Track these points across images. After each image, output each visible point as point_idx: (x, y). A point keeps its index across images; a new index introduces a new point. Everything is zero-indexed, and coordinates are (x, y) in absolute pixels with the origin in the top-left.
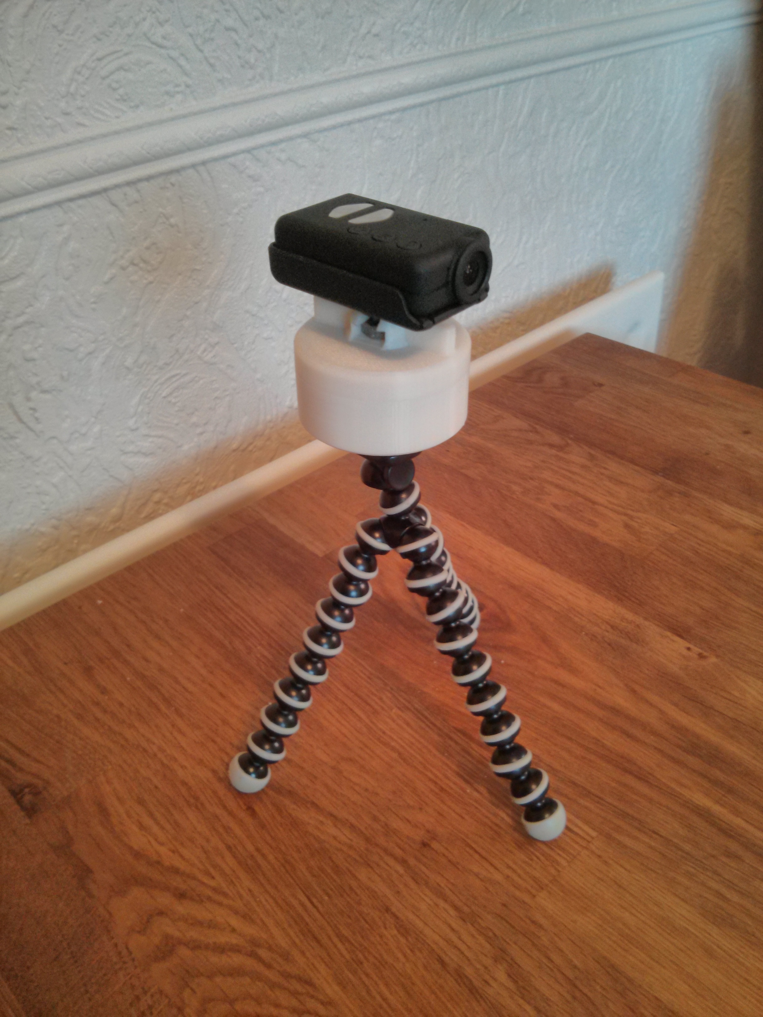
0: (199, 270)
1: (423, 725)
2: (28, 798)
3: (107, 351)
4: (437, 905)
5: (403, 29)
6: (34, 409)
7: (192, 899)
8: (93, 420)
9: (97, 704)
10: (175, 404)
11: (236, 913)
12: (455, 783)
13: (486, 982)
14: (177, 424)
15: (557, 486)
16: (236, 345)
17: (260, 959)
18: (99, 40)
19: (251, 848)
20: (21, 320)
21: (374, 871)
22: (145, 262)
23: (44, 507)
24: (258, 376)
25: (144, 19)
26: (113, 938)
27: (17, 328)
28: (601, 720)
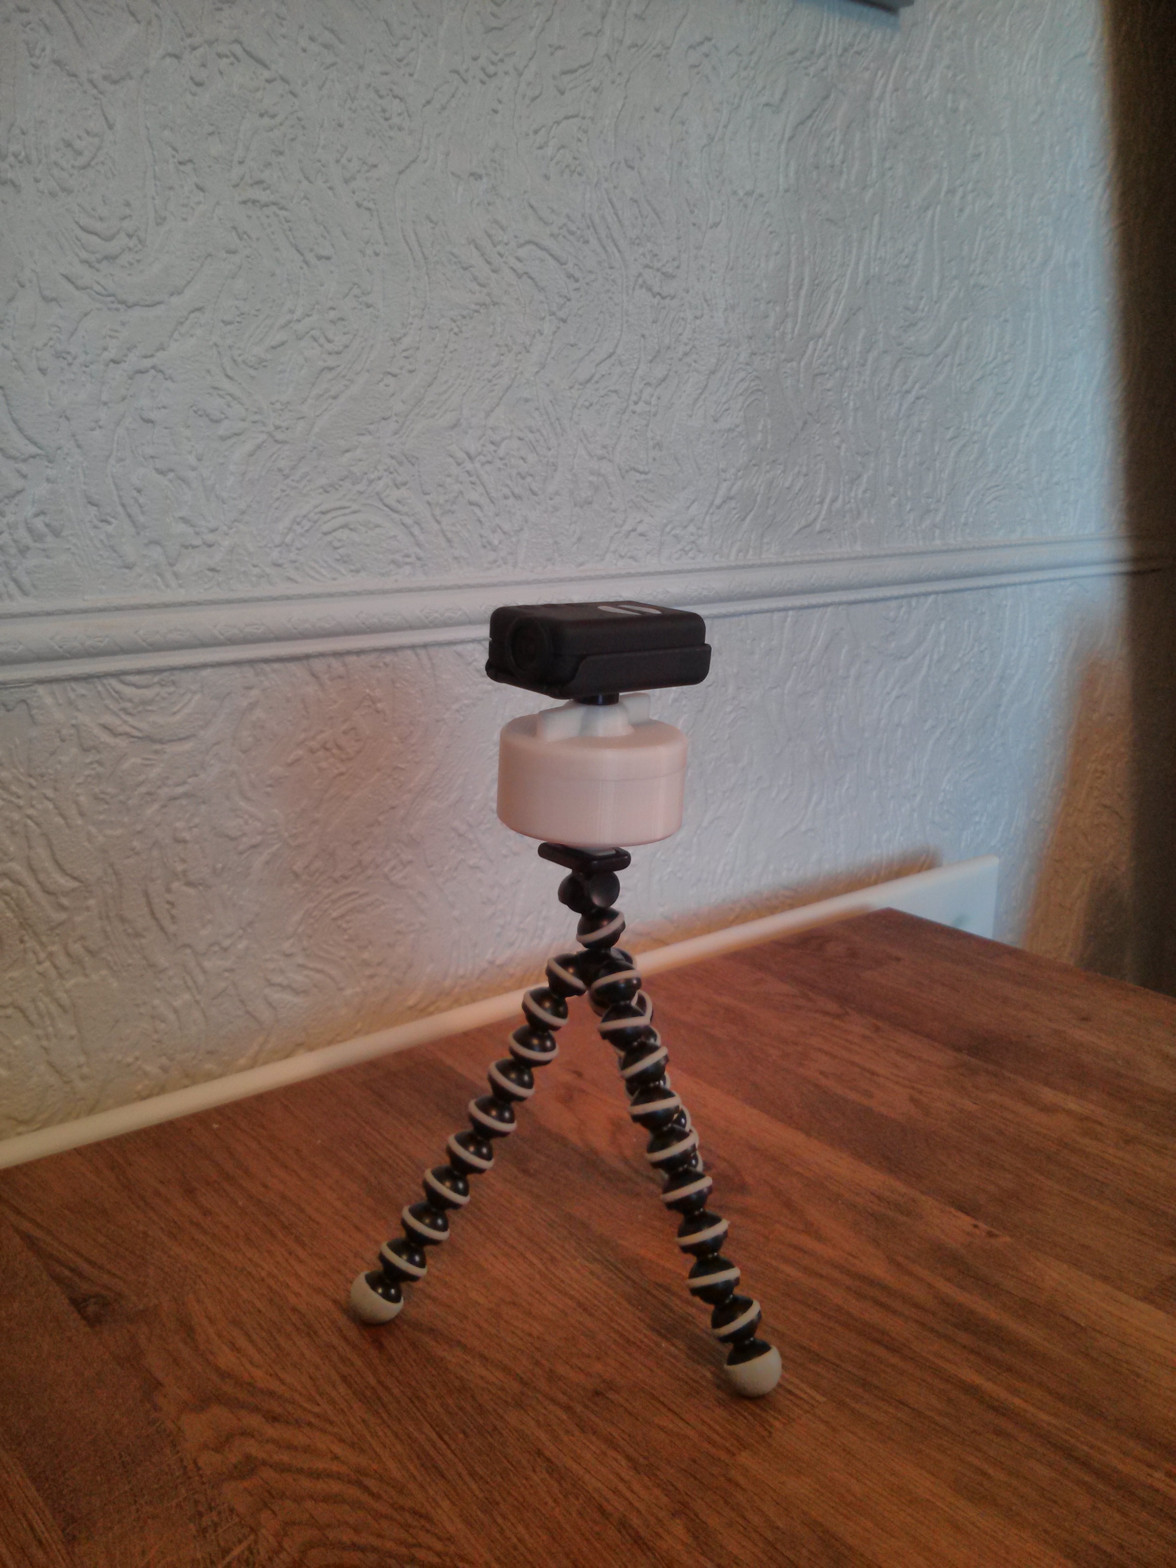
0: (402, 769)
1: (614, 1277)
2: (91, 1309)
3: (274, 849)
4: (604, 1454)
5: (673, 532)
6: (171, 904)
7: (287, 1423)
8: (241, 932)
9: (197, 1225)
10: (345, 930)
11: (342, 1440)
12: (645, 1336)
13: (657, 1534)
14: (343, 958)
15: (826, 1053)
16: (433, 869)
17: (366, 1489)
18: (327, 492)
19: (373, 1381)
20: (180, 790)
21: (528, 1415)
22: (339, 747)
23: (156, 1037)
24: (456, 913)
25: (380, 478)
26: (178, 1452)
27: (175, 798)
28: (848, 1288)
